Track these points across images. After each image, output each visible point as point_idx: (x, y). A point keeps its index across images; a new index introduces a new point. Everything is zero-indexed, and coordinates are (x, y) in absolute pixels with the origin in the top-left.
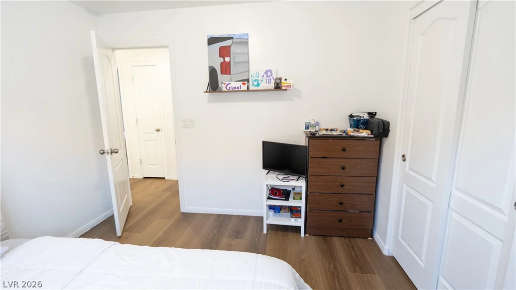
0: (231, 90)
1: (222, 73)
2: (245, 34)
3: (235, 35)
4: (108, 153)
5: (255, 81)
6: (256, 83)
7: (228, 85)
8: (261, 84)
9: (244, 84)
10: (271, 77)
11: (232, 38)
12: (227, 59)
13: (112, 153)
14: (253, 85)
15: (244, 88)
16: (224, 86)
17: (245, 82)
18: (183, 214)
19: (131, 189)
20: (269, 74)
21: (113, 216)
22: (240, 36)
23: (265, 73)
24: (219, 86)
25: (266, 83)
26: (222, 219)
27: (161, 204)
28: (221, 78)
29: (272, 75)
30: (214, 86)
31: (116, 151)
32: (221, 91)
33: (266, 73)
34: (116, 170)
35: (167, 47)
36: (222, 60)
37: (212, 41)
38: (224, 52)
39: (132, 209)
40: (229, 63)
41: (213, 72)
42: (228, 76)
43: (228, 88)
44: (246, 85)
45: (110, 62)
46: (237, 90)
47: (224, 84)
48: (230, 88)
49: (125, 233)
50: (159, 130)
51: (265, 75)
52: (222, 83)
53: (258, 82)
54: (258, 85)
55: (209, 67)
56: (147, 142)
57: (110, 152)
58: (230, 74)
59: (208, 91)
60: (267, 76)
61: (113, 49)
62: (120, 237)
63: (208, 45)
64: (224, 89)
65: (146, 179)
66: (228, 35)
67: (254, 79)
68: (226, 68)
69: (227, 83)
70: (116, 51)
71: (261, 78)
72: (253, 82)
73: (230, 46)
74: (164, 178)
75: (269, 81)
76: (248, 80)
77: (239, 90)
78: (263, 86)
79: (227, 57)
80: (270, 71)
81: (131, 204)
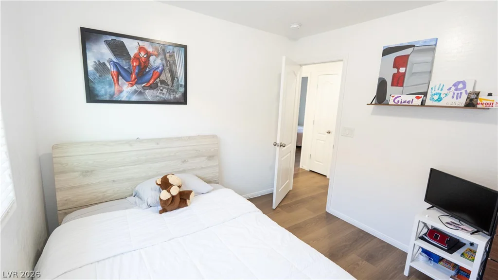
0: (399, 103)
1: (392, 85)
2: (431, 40)
3: (418, 42)
4: (278, 145)
5: (436, 94)
6: (436, 97)
7: (397, 98)
8: (443, 99)
9: (418, 98)
10: (463, 91)
11: (413, 46)
12: (402, 70)
13: (281, 146)
14: (432, 99)
15: (419, 102)
16: (392, 99)
17: (420, 96)
18: (327, 214)
19: (294, 178)
20: (461, 86)
21: (272, 194)
22: (426, 42)
23: (454, 85)
24: (387, 99)
25: (453, 97)
26: (362, 235)
27: (313, 198)
28: (390, 90)
29: (464, 87)
30: (381, 98)
31: (284, 145)
32: (388, 104)
33: (456, 85)
34: (282, 159)
35: (342, 60)
36: (395, 71)
37: (387, 52)
38: (400, 62)
39: (290, 193)
40: (404, 74)
41: (382, 84)
42: (399, 89)
43: (396, 101)
44: (420, 100)
45: (296, 76)
46: (407, 104)
47: (393, 97)
48: (398, 101)
49: (278, 209)
50: (329, 133)
51: (453, 88)
52: (391, 95)
53: (440, 96)
54: (440, 99)
55: (380, 79)
56: (318, 141)
57: (279, 145)
58: (402, 86)
59: (373, 103)
60: (456, 90)
61: (301, 65)
62: (274, 210)
63: (382, 56)
64: (391, 102)
65: (311, 172)
66: (409, 43)
67: (434, 92)
68: (398, 80)
69: (396, 96)
70: (303, 66)
71: (446, 92)
72: (432, 95)
73: (409, 55)
74: (326, 176)
75: (459, 96)
76: (425, 94)
77: (410, 104)
78: (447, 101)
79: (403, 67)
80: (464, 83)
81: (292, 189)
